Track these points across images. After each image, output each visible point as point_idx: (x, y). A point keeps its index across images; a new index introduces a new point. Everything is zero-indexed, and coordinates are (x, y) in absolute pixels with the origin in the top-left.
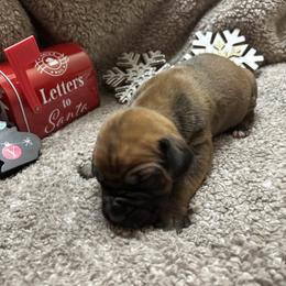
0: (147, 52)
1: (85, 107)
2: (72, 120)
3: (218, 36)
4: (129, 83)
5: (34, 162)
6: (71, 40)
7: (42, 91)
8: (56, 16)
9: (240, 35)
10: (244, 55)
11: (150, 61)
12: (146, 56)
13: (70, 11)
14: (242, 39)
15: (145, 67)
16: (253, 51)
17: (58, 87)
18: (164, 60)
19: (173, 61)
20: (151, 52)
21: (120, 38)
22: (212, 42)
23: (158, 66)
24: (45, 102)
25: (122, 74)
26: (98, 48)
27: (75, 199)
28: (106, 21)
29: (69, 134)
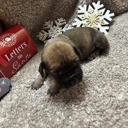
0: (56, 19)
1: (30, 55)
2: (25, 64)
3: (90, 6)
4: (50, 38)
5: (8, 92)
6: (17, 24)
7: (6, 56)
8: (6, 15)
9: (100, 4)
10: (104, 14)
11: (59, 24)
12: (56, 21)
13: (12, 11)
14: (102, 6)
15: (56, 28)
16: (108, 11)
17: (14, 51)
18: (65, 23)
19: (70, 22)
20: (58, 19)
21: (42, 15)
22: (87, 10)
23: (63, 26)
24: (9, 60)
25: (46, 34)
26: (31, 23)
27: (29, 114)
28: (32, 10)
29: (24, 72)
